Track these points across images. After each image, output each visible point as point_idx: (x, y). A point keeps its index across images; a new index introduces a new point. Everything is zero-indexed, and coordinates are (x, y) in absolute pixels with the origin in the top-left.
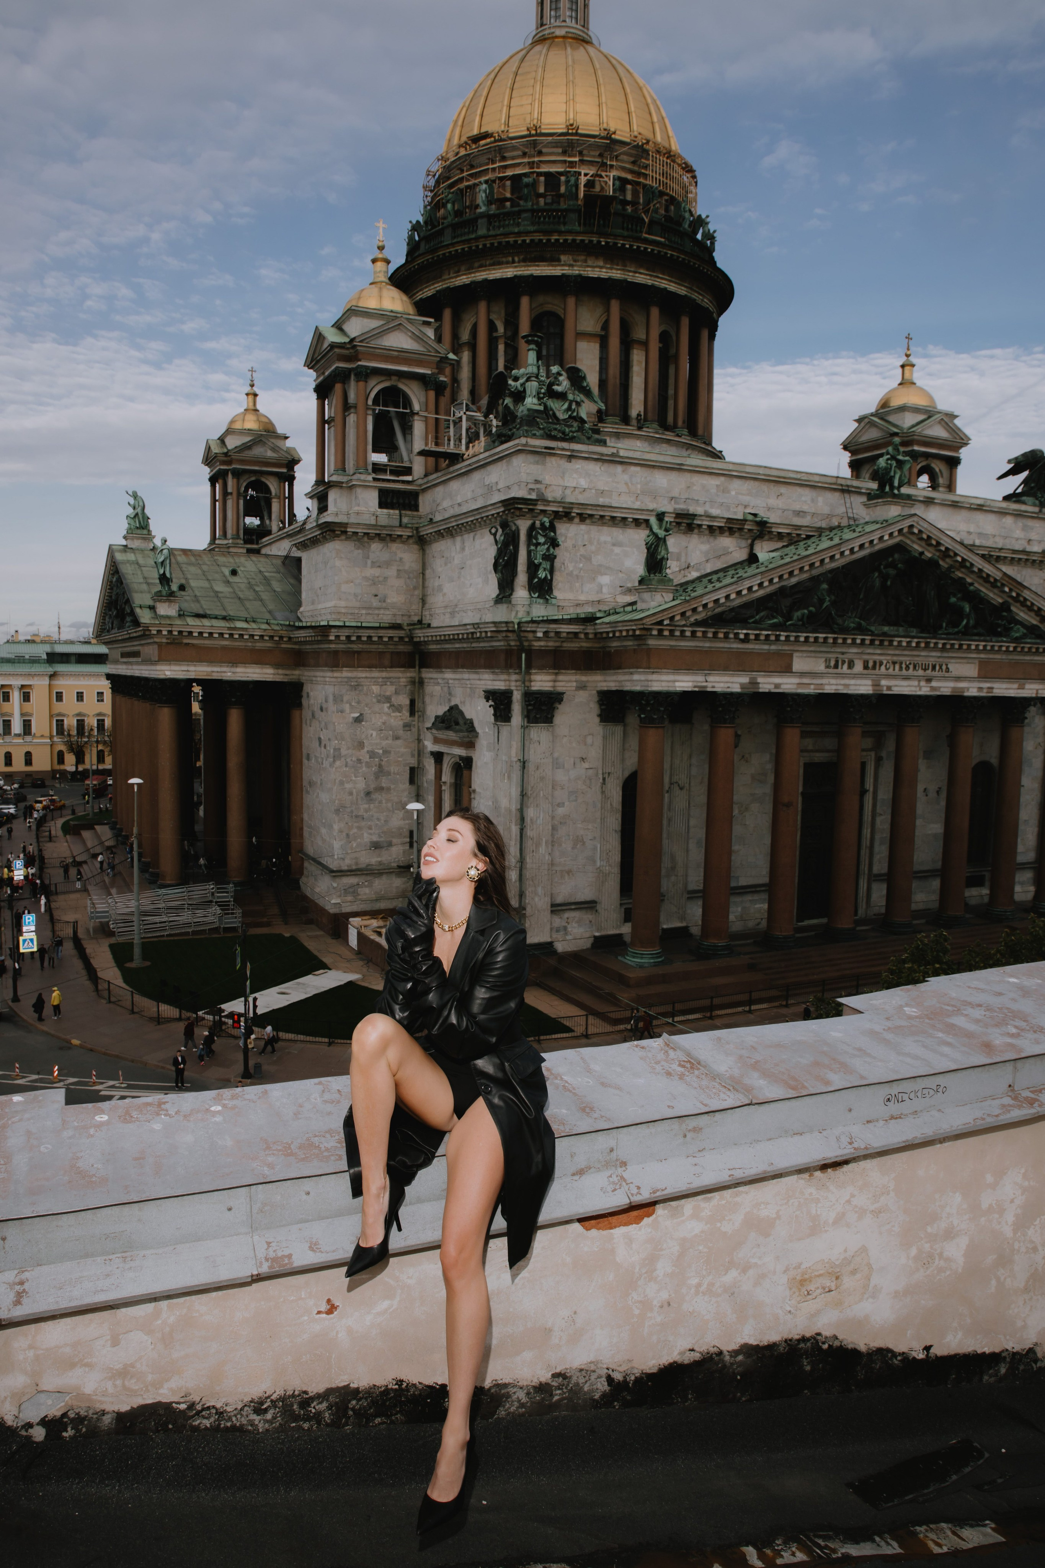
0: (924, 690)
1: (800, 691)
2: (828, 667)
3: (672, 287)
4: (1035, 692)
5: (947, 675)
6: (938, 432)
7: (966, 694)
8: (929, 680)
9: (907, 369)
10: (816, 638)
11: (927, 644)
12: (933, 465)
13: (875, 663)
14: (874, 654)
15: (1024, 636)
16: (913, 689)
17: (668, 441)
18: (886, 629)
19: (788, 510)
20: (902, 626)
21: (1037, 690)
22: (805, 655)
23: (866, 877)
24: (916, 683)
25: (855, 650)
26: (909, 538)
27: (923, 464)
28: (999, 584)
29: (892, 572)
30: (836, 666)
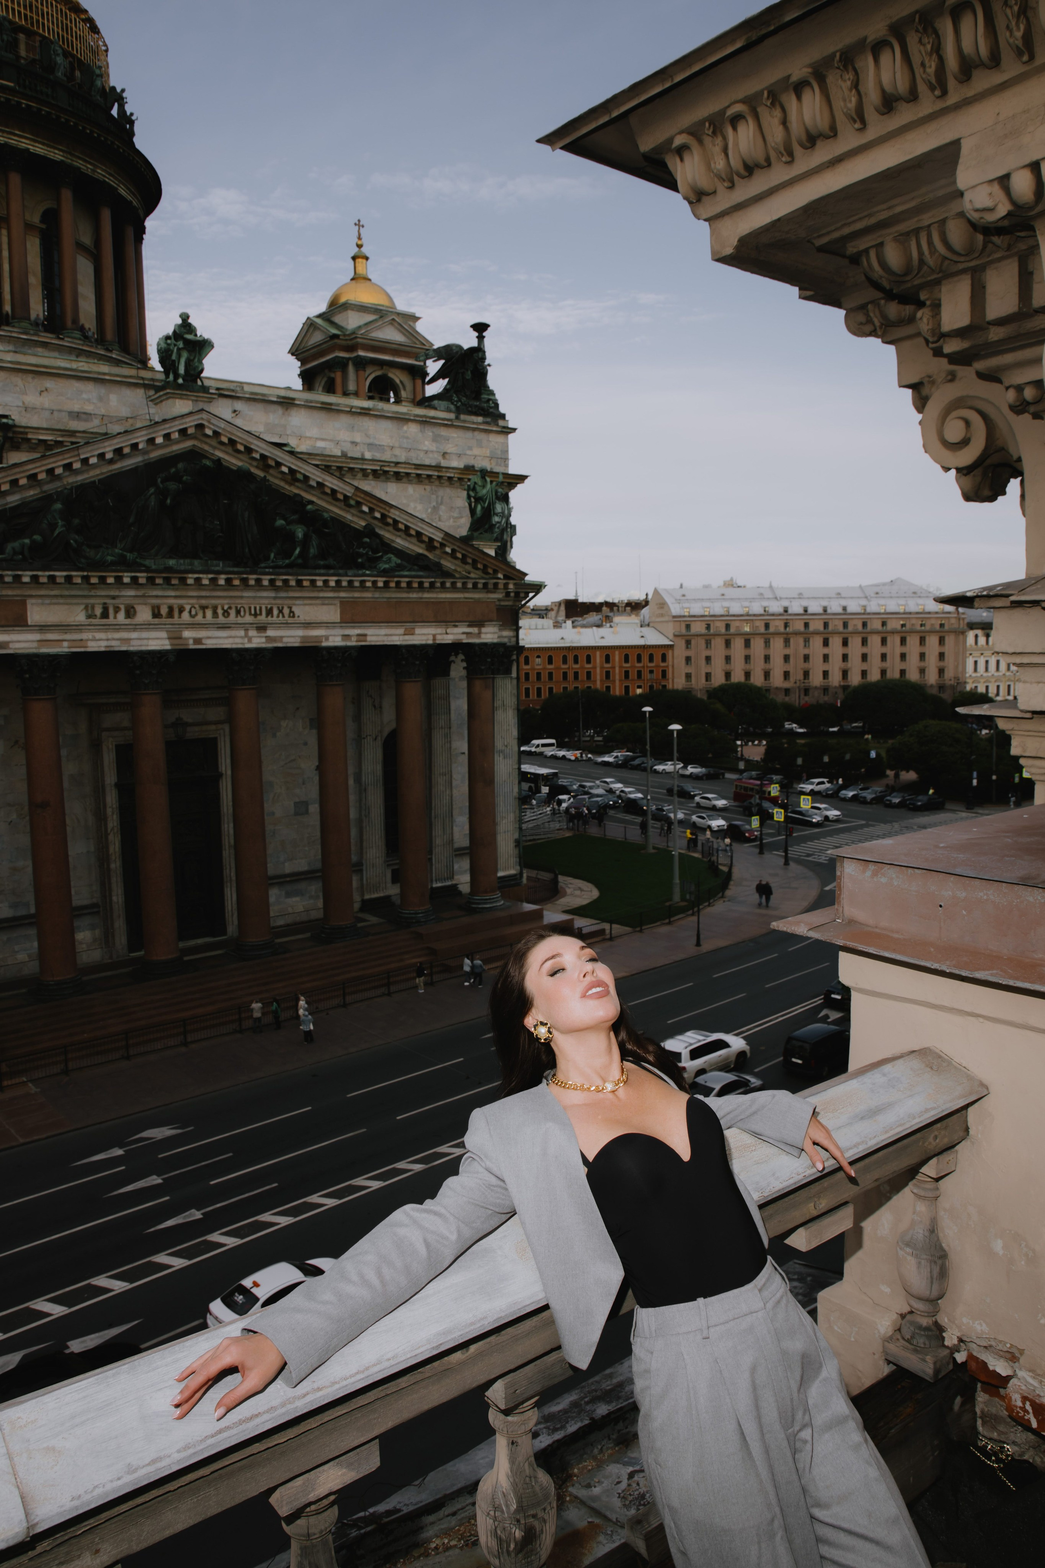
0: (257, 641)
1: (44, 650)
2: (89, 617)
3: (39, 149)
4: (431, 637)
5: (291, 620)
6: (390, 335)
7: (324, 644)
8: (262, 628)
9: (359, 261)
10: (52, 579)
11: (245, 581)
12: (391, 375)
13: (171, 609)
14: (167, 598)
15: (399, 567)
16: (238, 640)
17: (45, 345)
18: (172, 562)
19: (60, 411)
20: (201, 558)
21: (434, 636)
22: (47, 601)
23: (234, 884)
24: (242, 633)
25: (132, 593)
26: (206, 443)
27: (379, 373)
28: (352, 502)
29: (173, 486)
30: (105, 615)
